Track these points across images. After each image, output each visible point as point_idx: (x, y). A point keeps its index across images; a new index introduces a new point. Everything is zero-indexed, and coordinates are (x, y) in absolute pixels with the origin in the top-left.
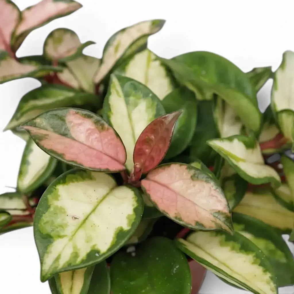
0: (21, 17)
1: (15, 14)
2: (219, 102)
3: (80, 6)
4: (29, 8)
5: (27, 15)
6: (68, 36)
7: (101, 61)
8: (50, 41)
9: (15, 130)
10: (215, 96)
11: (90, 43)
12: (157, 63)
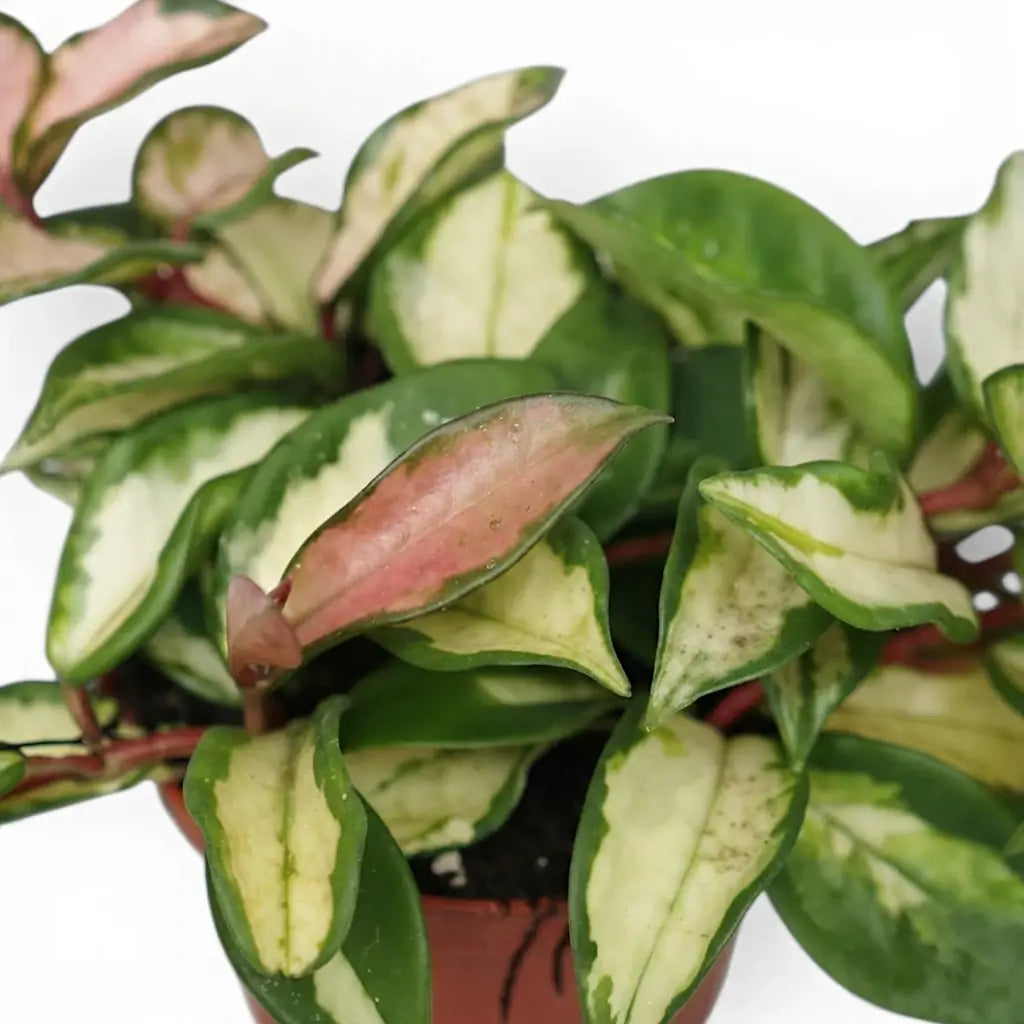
0: (46, 72)
1: (28, 67)
3: (260, 25)
4: (75, 40)
5: (66, 64)
6: (220, 133)
7: (339, 219)
8: (157, 154)
9: (36, 472)
10: (753, 331)
11: (302, 155)
12: (541, 219)
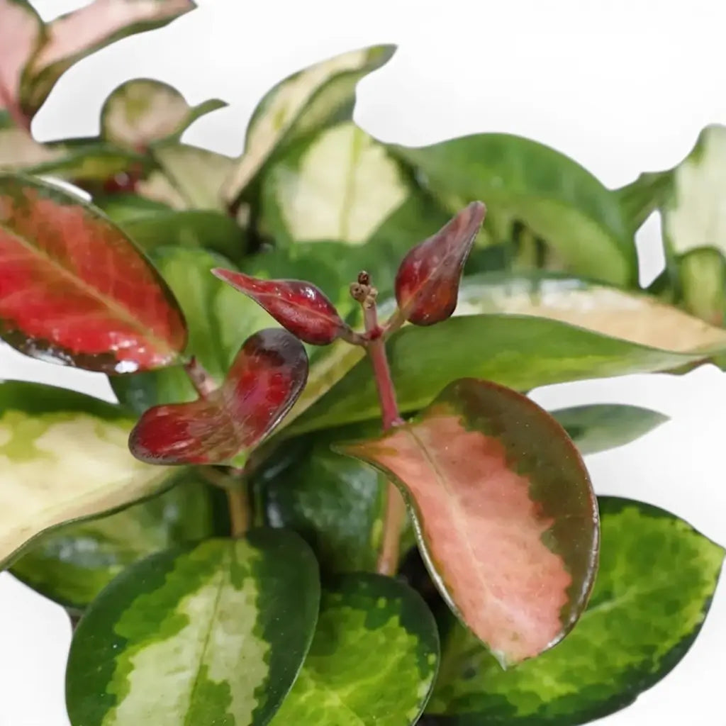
1: (30, 29)
2: (527, 241)
3: (192, 6)
4: (64, 17)
5: (58, 31)
6: (161, 99)
10: (518, 228)
11: (216, 104)
